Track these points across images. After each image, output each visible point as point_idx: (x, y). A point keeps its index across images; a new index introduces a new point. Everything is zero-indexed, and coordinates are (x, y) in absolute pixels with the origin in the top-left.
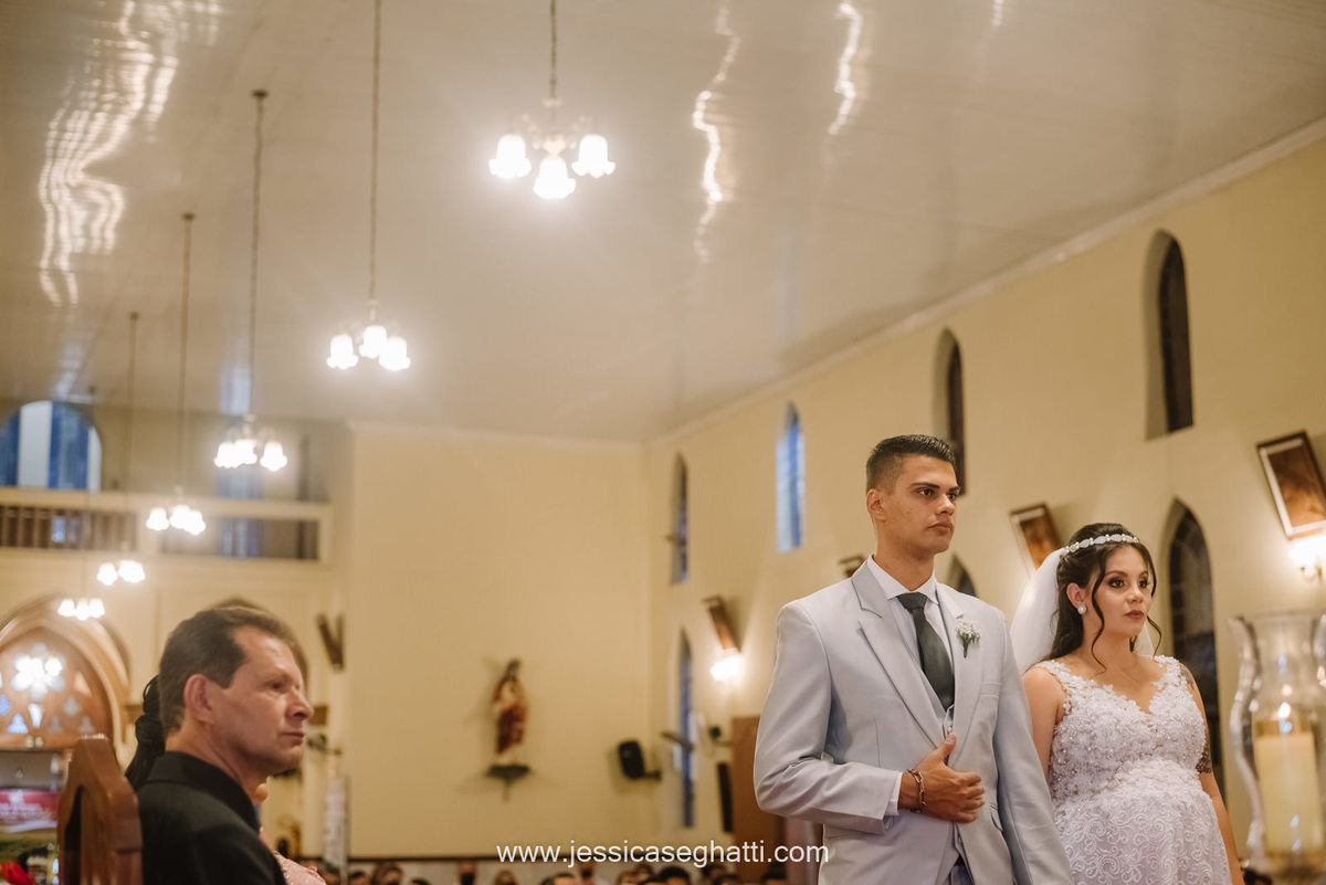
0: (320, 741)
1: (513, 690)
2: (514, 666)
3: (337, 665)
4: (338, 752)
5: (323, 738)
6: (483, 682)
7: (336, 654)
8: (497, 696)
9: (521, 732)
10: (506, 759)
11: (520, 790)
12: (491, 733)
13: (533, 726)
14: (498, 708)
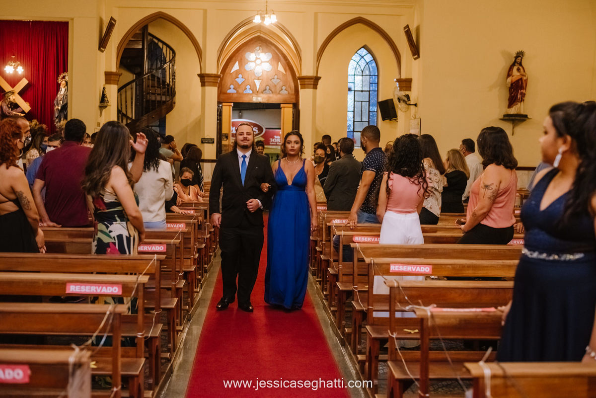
0: (406, 99)
1: (518, 70)
2: (520, 55)
3: (416, 56)
4: (416, 105)
5: (408, 97)
6: (502, 65)
7: (415, 50)
8: (509, 75)
9: (523, 95)
10: (513, 111)
11: (521, 129)
12: (506, 95)
13: (531, 91)
14: (509, 80)
